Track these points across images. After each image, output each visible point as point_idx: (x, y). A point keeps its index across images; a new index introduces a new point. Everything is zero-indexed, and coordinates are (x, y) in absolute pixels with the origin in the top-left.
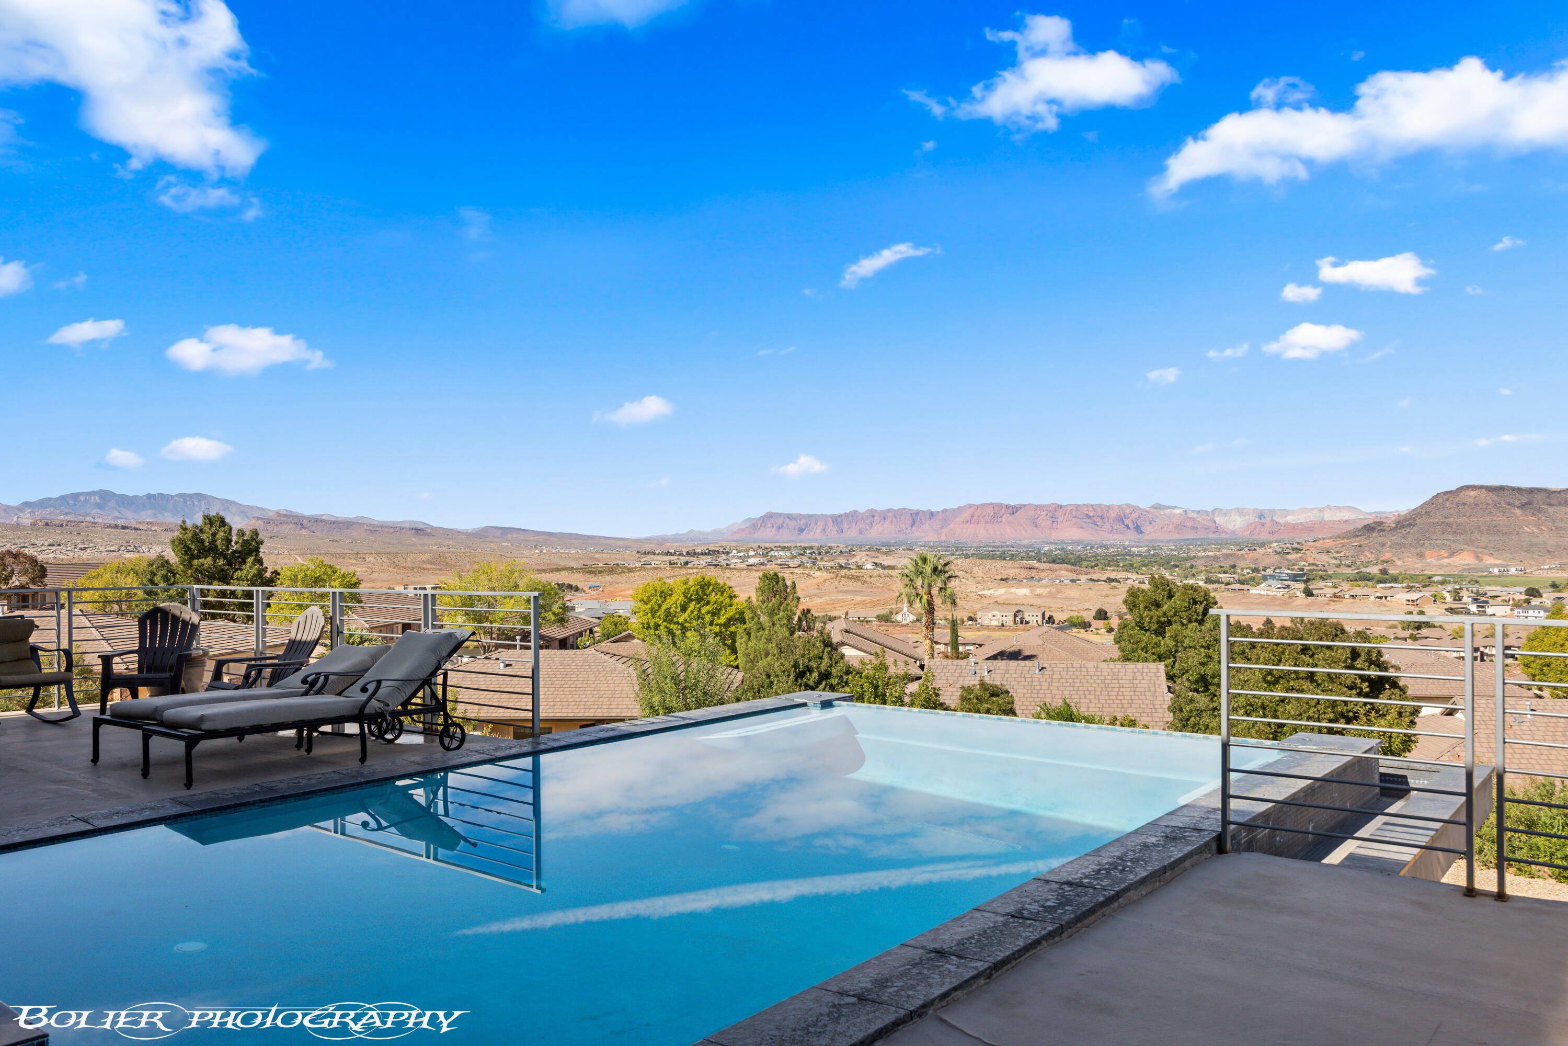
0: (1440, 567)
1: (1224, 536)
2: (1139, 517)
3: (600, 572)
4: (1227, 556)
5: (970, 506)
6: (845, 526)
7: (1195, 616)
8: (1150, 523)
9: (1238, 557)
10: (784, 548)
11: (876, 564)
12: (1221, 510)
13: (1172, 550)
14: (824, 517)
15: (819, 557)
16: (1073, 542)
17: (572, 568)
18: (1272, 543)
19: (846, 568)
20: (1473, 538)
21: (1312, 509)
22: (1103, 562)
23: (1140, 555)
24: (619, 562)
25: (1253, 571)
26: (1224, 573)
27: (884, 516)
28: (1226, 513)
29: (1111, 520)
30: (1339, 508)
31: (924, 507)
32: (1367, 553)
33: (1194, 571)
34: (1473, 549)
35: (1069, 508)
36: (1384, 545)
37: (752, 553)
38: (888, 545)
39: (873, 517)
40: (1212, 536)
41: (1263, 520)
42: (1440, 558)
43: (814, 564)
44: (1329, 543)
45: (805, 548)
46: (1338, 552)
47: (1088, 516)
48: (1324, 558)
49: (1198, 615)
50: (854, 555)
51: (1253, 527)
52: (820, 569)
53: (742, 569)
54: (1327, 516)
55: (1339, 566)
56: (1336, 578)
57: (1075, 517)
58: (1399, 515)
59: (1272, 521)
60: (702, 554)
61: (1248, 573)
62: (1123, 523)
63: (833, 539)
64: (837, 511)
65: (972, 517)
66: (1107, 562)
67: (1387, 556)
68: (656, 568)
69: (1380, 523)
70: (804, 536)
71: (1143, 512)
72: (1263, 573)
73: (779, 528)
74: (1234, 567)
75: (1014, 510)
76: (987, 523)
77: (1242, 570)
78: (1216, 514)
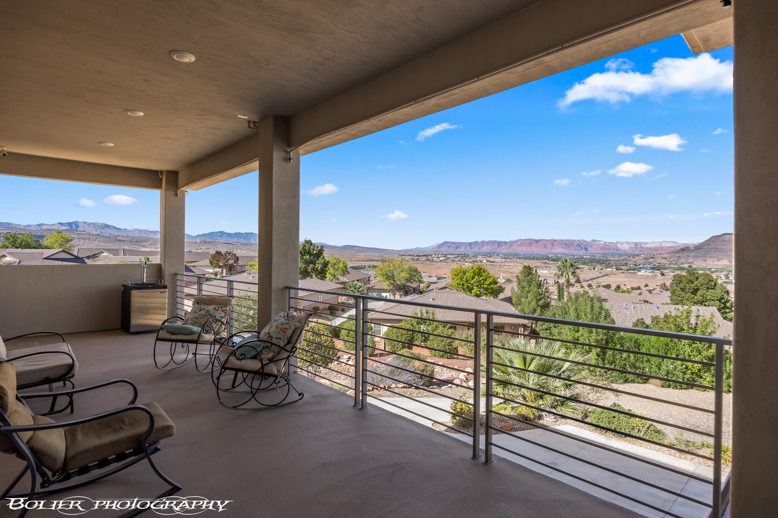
0: (714, 265)
1: (621, 252)
2: (586, 245)
4: (623, 260)
5: (520, 240)
6: (473, 247)
8: (591, 247)
9: (628, 260)
10: (451, 254)
11: (487, 261)
12: (619, 242)
13: (600, 257)
14: (465, 243)
15: (465, 258)
16: (560, 254)
17: (377, 260)
18: (641, 255)
19: (476, 262)
20: (728, 254)
21: (657, 242)
23: (588, 259)
25: (634, 265)
26: (623, 266)
27: (488, 243)
28: (622, 243)
29: (575, 246)
30: (669, 242)
31: (503, 240)
32: (682, 259)
33: (610, 265)
34: (728, 258)
35: (559, 241)
36: (689, 256)
37: (440, 256)
38: (490, 254)
39: (484, 243)
40: (616, 252)
41: (637, 246)
42: (714, 262)
43: (464, 260)
44: (666, 255)
45: (459, 254)
46: (670, 259)
47: (566, 244)
48: (664, 261)
49: (712, 286)
50: (478, 257)
51: (633, 249)
52: (466, 262)
53: (438, 262)
54: (664, 245)
55: (670, 264)
56: (669, 269)
57: (561, 244)
58: (695, 245)
59: (641, 246)
60: (422, 256)
61: (633, 266)
62: (580, 247)
63: (468, 251)
64: (470, 241)
65: (521, 244)
67: (691, 260)
68: (407, 261)
69: (688, 248)
70: (458, 250)
71: (588, 243)
72: (639, 266)
73: (449, 247)
74: (626, 264)
75: (537, 241)
76: (527, 246)
77: (630, 265)
78: (618, 244)
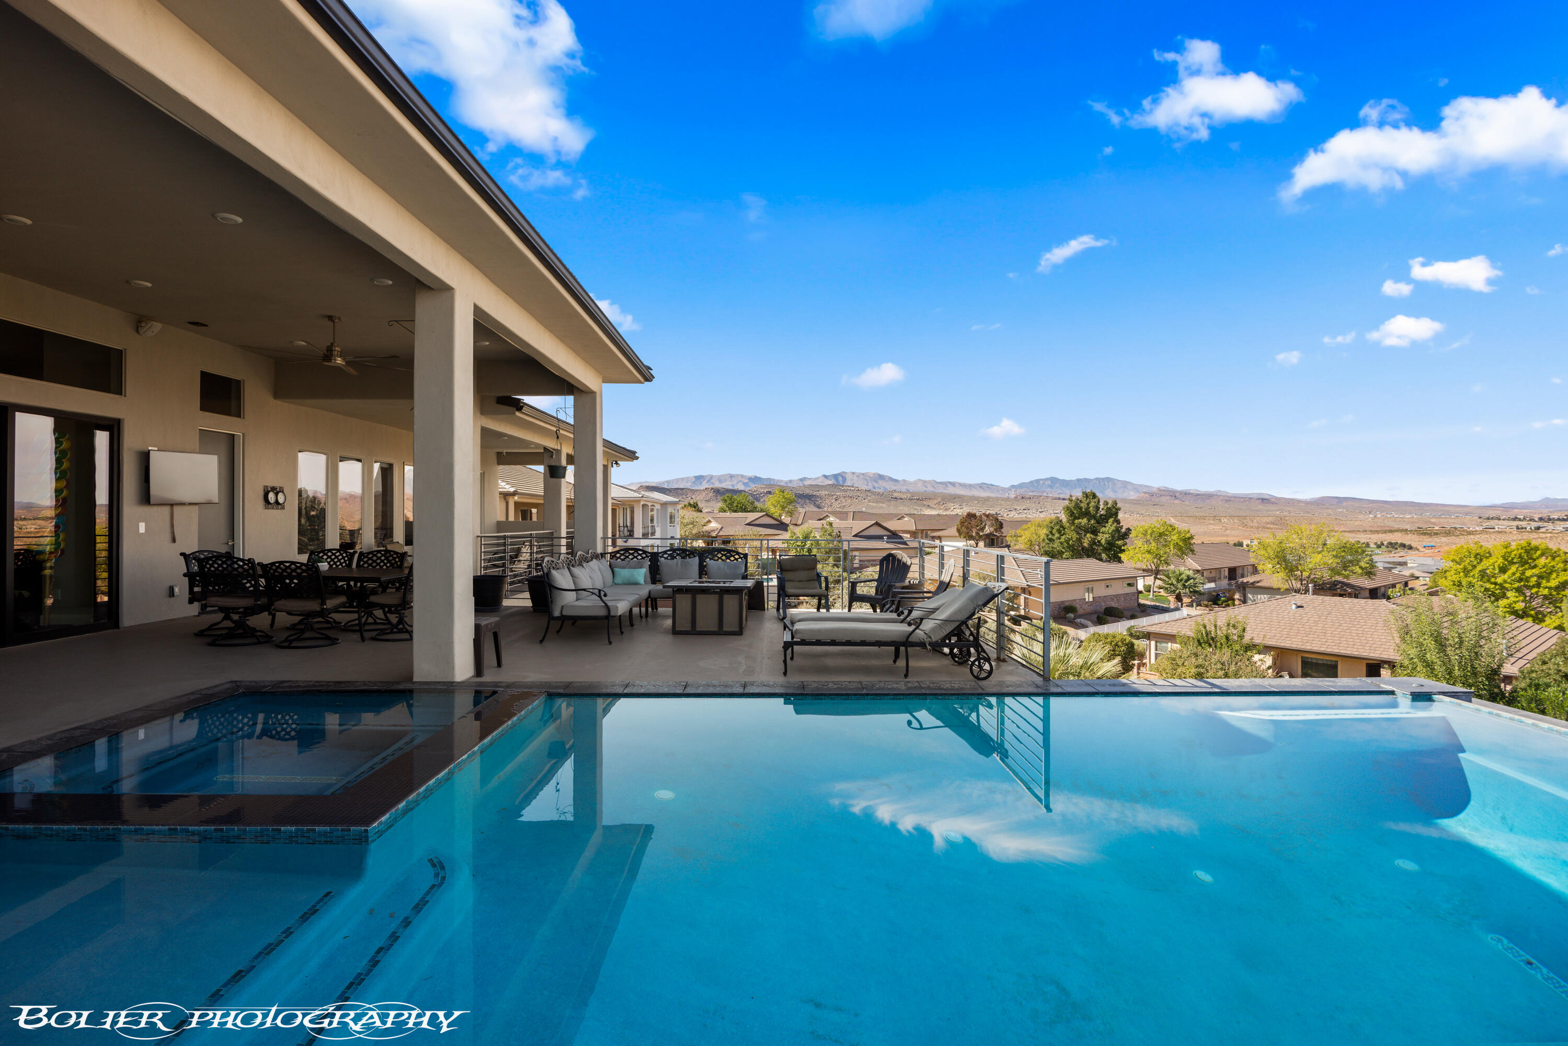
3: (1436, 534)
17: (1406, 530)
24: (1458, 526)
60: (1558, 520)
68: (1499, 532)
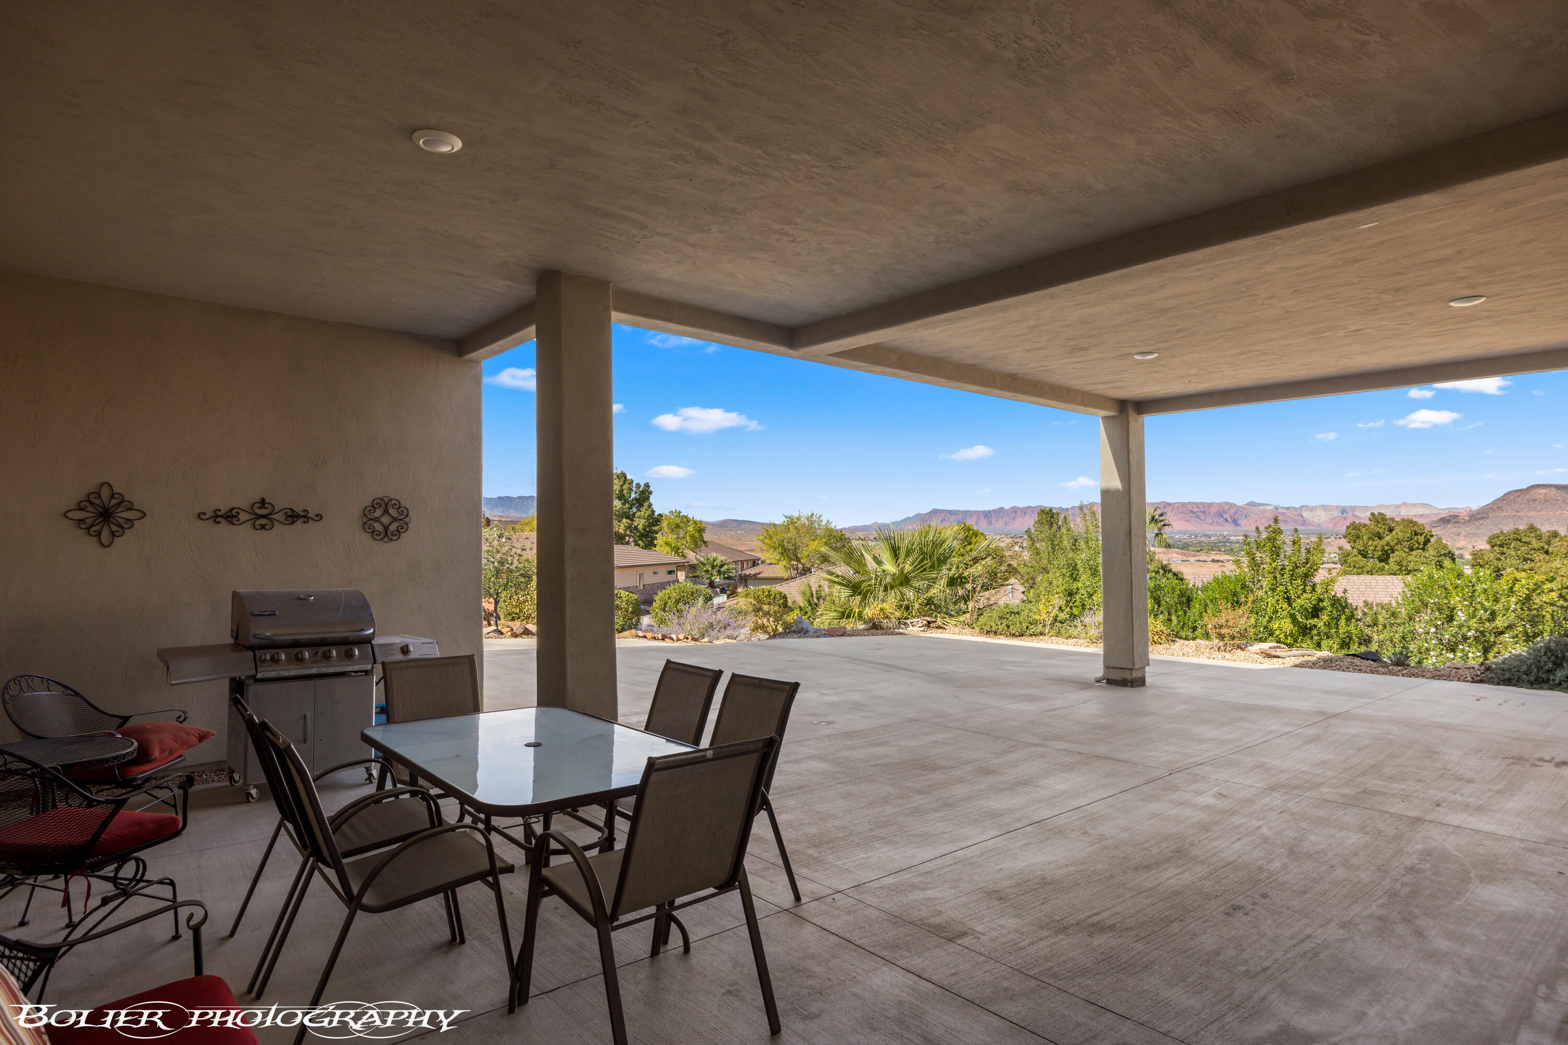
2: (1236, 512)
6: (994, 520)
7: (1417, 545)
8: (1246, 517)
12: (1306, 507)
14: (977, 512)
21: (1390, 506)
22: (1207, 547)
23: (1238, 543)
27: (1026, 511)
28: (1312, 509)
29: (1212, 515)
30: (1414, 505)
31: (1056, 506)
36: (1459, 534)
39: (1016, 512)
47: (1192, 512)
49: (1420, 544)
51: (1336, 520)
54: (1404, 512)
57: (1182, 512)
58: (1471, 511)
59: (1354, 515)
62: (1223, 517)
64: (987, 509)
66: (1210, 548)
69: (1455, 517)
71: (1239, 509)
73: (941, 520)
78: (1304, 509)
